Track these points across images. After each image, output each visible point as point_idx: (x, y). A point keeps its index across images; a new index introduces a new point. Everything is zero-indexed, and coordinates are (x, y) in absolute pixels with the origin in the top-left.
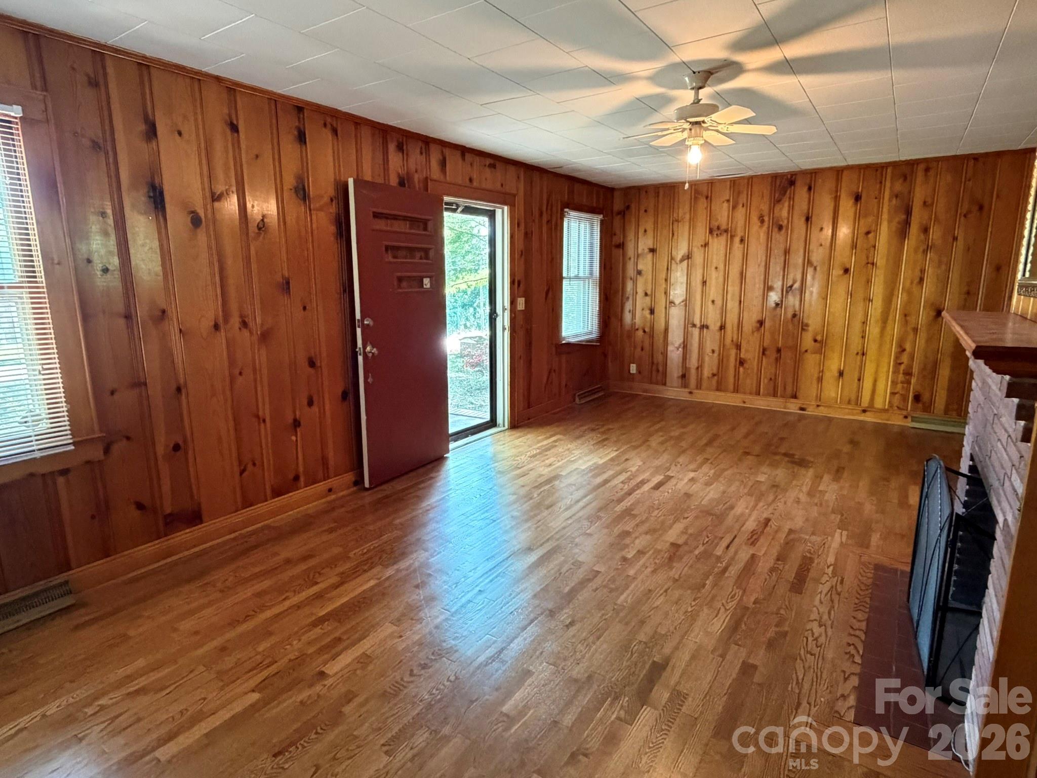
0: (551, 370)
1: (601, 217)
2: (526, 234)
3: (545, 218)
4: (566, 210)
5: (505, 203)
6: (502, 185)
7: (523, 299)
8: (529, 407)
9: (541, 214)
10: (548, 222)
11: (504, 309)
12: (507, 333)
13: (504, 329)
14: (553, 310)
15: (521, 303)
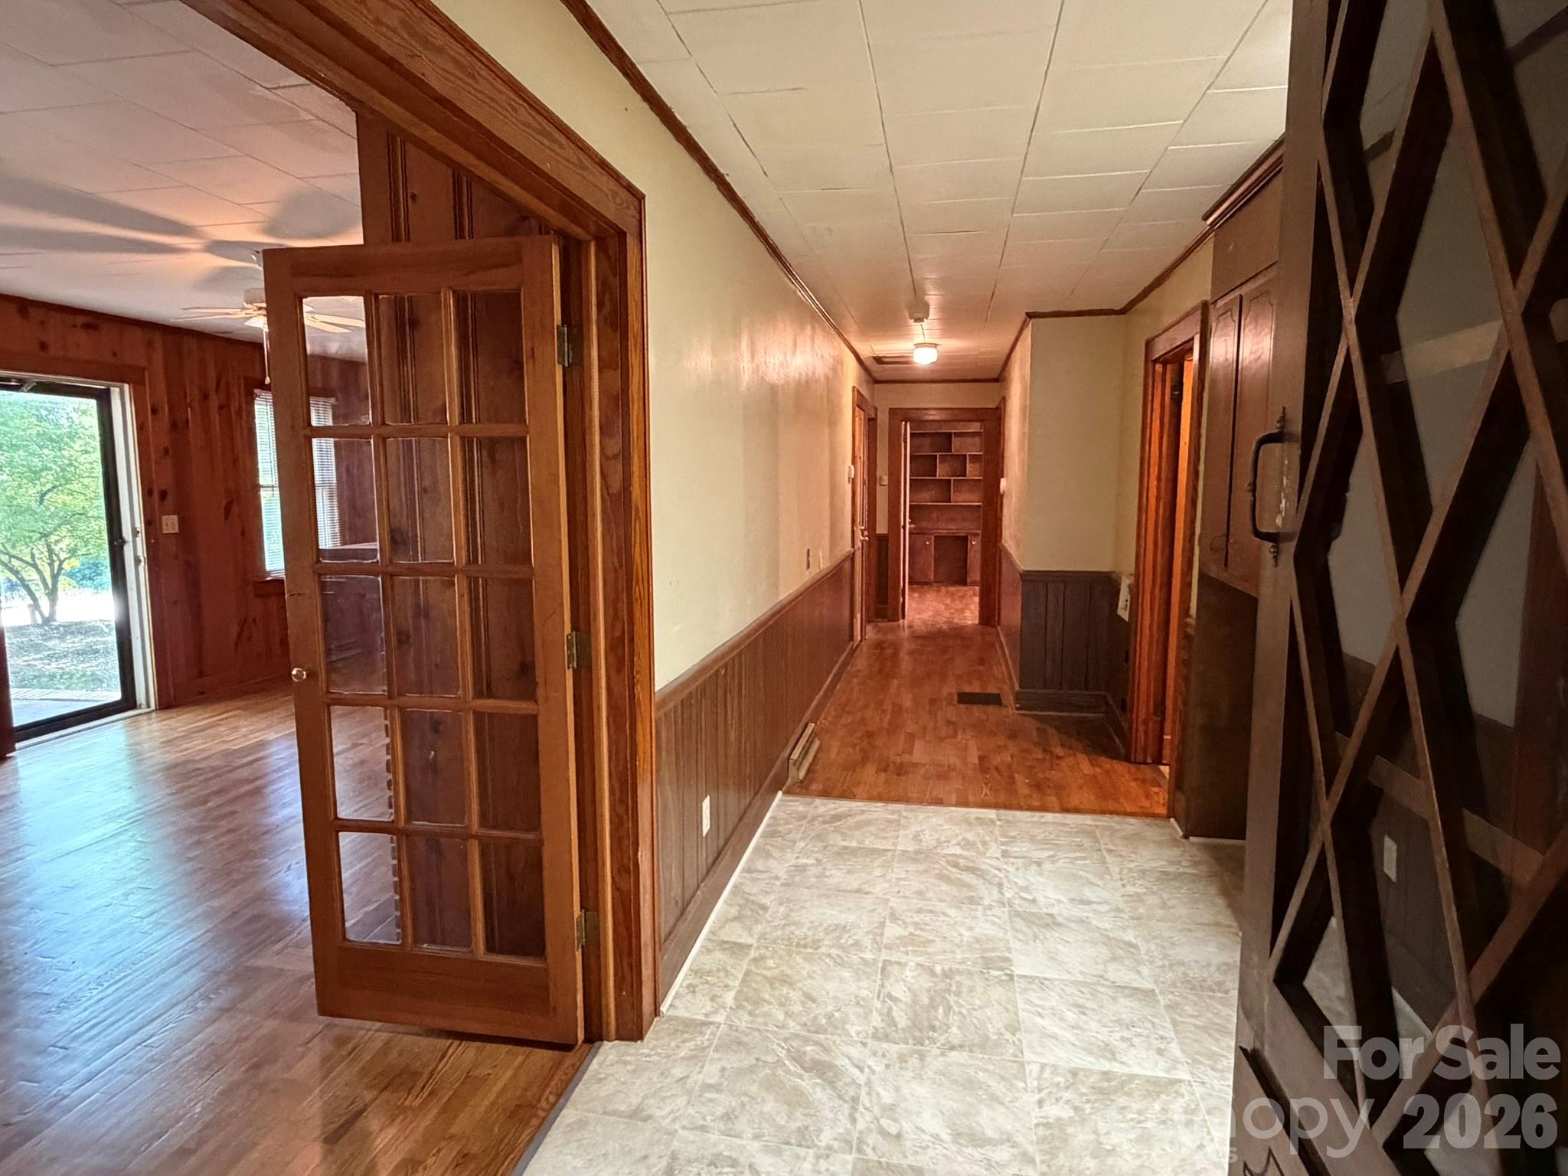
0: (245, 620)
1: (332, 400)
2: (174, 425)
3: (214, 402)
4: (256, 391)
5: (123, 381)
6: (115, 354)
7: (175, 518)
8: (201, 674)
9: (205, 397)
10: (221, 407)
11: (135, 533)
12: (143, 568)
13: (137, 561)
14: (243, 533)
15: (170, 524)
